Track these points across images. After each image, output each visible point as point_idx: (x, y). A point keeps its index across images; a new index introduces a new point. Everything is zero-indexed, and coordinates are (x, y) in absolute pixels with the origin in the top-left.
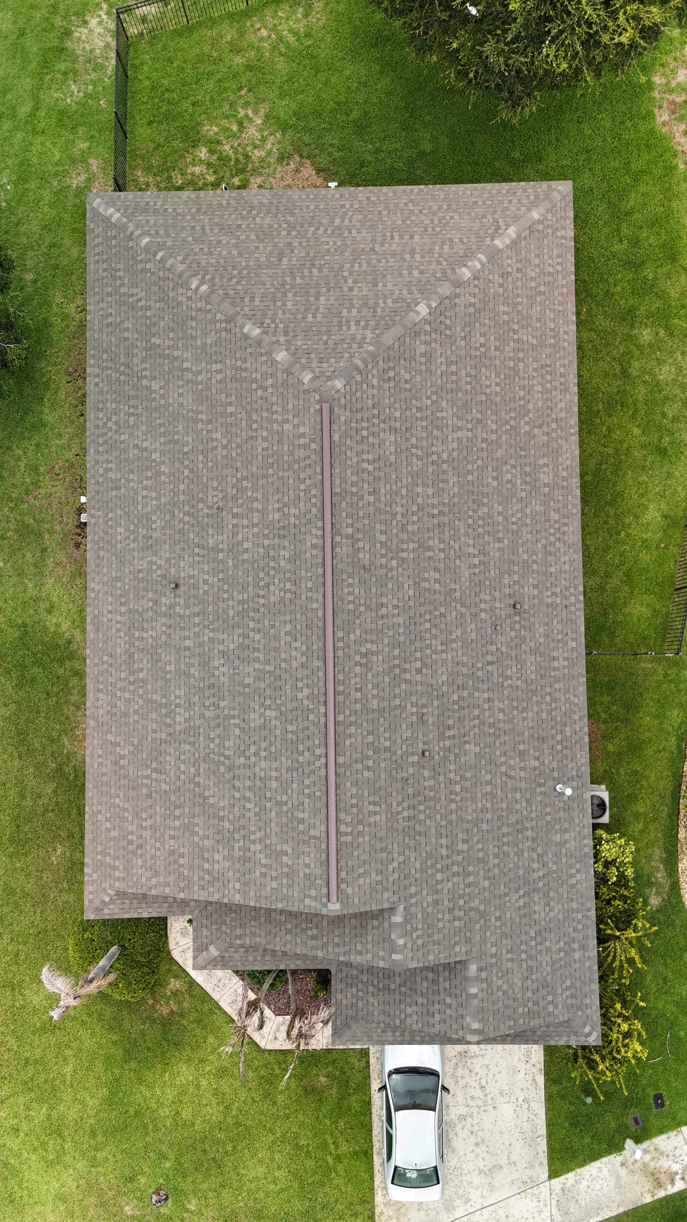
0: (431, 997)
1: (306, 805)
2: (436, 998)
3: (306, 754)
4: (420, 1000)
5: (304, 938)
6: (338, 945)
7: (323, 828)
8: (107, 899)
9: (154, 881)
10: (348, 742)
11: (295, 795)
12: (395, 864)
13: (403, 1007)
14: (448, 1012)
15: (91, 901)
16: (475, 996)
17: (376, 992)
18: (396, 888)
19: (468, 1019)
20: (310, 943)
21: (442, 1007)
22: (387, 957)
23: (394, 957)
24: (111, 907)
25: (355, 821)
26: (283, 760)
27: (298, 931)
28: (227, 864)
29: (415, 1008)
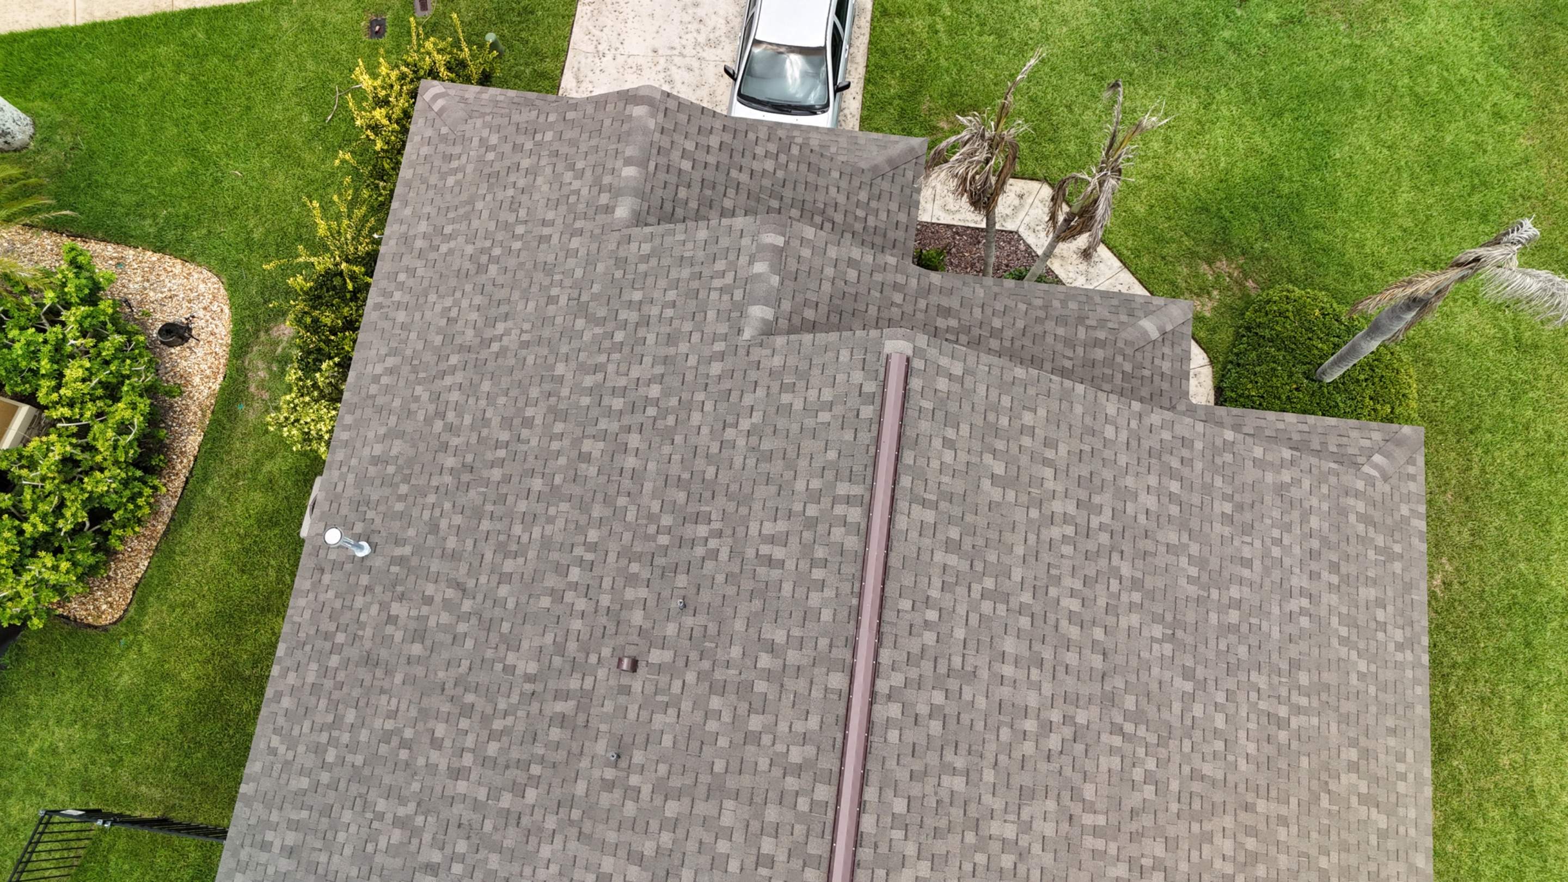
0: (721, 178)
1: (937, 582)
2: (709, 174)
3: (923, 709)
4: (744, 177)
5: (965, 315)
6: (896, 286)
7: (901, 522)
8: (1377, 458)
9: (1286, 477)
10: (813, 723)
11: (961, 610)
12: (745, 424)
13: (780, 174)
14: (690, 146)
15: (1411, 461)
16: (628, 162)
17: (830, 211)
18: (753, 375)
19: (651, 124)
20: (955, 303)
21: (701, 156)
22: (795, 243)
23: (780, 241)
24: (1366, 443)
25: (822, 528)
26: (981, 702)
27: (976, 331)
28: (1130, 481)
29: (756, 166)
